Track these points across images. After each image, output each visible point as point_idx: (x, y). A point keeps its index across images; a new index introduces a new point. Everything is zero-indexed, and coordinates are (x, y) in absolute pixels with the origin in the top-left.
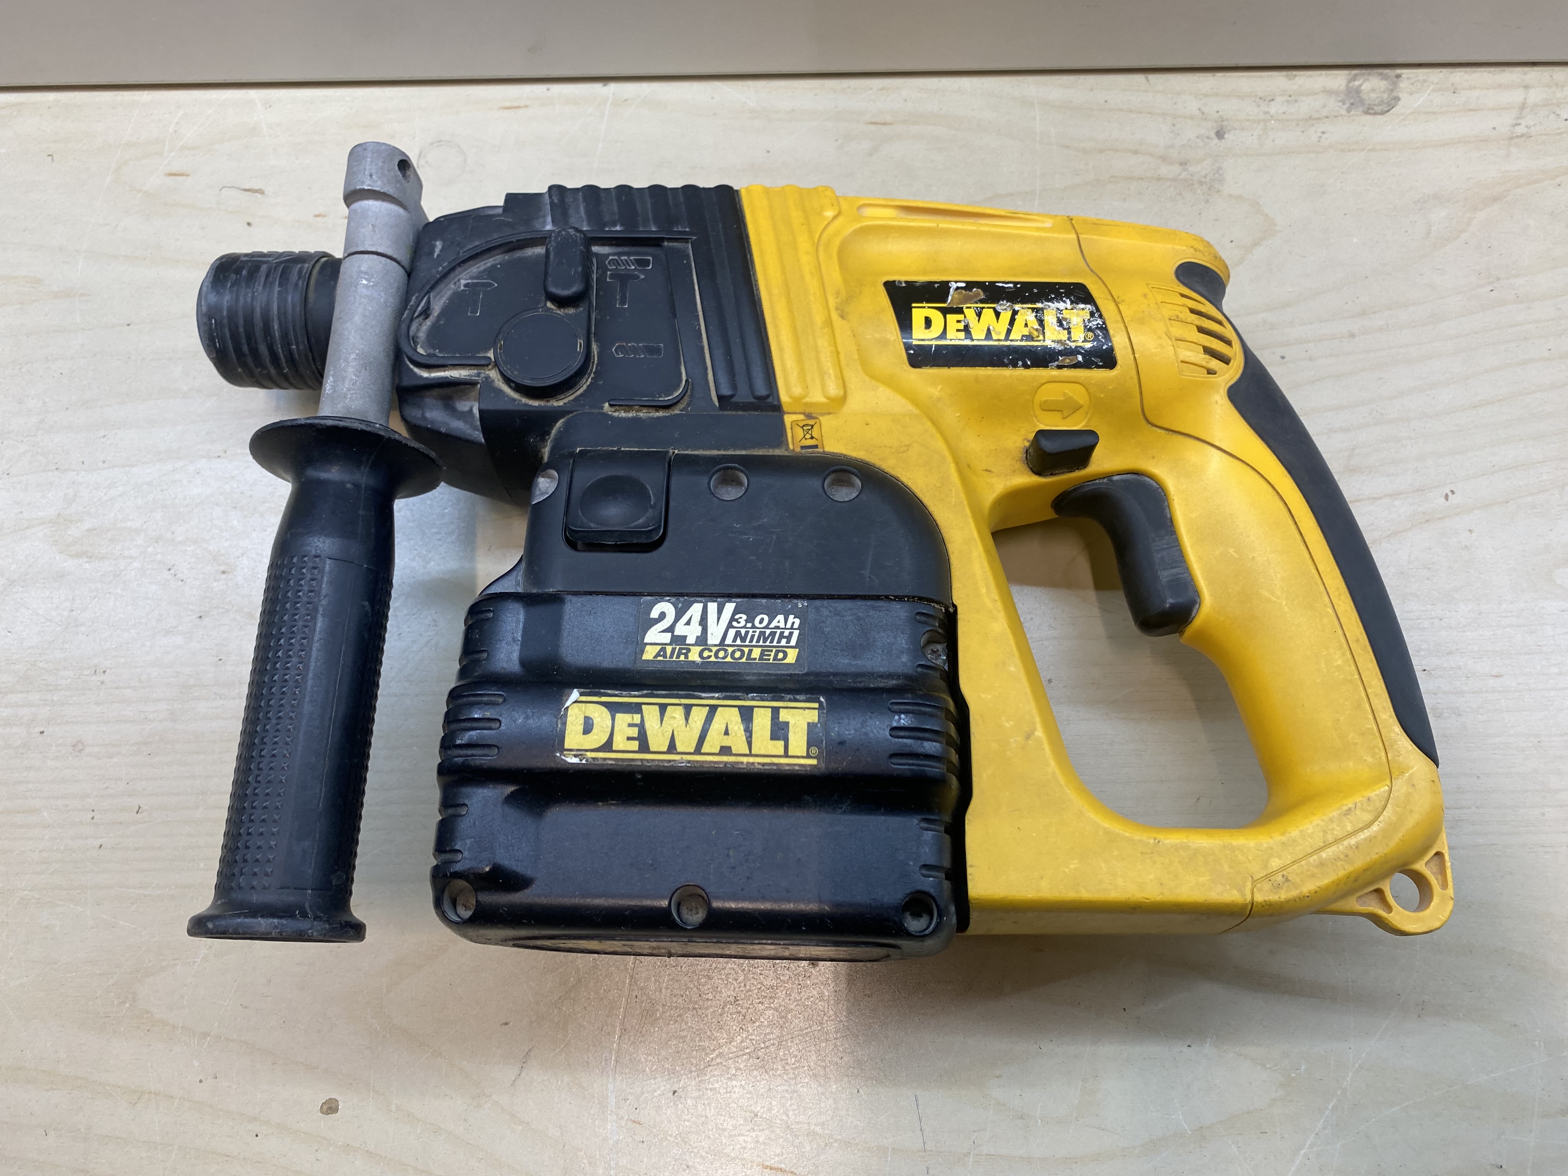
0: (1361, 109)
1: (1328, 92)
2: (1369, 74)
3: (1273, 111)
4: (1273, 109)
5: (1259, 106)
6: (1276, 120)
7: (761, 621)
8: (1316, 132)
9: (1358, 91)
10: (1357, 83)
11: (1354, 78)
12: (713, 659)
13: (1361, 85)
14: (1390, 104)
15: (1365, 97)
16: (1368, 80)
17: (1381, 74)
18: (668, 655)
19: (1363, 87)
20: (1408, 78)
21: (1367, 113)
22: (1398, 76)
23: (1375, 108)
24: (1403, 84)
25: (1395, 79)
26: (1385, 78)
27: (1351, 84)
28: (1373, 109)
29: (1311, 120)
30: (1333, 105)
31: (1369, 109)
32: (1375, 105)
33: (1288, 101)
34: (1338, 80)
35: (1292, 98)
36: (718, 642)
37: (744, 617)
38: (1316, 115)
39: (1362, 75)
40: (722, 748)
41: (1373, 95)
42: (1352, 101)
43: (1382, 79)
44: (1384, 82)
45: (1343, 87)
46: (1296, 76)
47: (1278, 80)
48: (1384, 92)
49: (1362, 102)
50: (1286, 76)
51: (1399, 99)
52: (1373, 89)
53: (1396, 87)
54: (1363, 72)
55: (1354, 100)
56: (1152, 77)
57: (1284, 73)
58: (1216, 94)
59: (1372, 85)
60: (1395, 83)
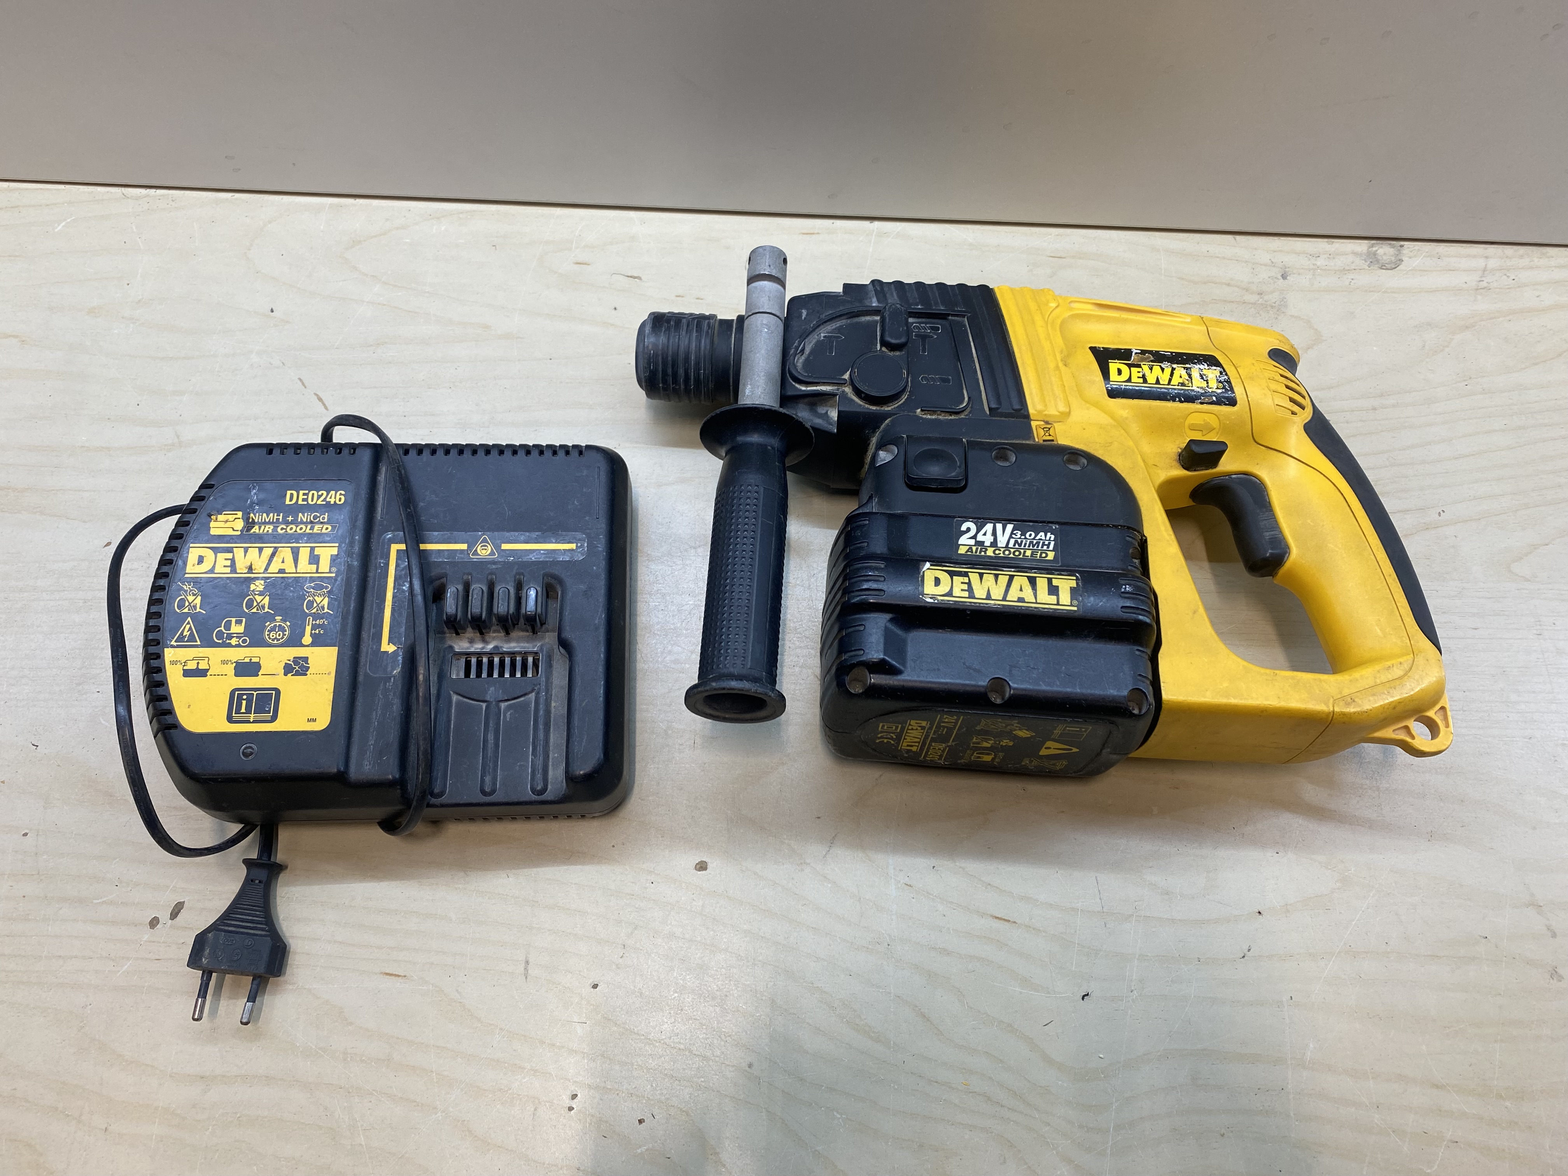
0: (1377, 266)
1: (1355, 254)
2: (1382, 244)
3: (1318, 263)
4: (1320, 262)
5: (1309, 260)
6: (1321, 269)
7: (1030, 535)
8: (1347, 278)
9: (1375, 254)
10: (1374, 249)
11: (1372, 246)
12: (1002, 555)
13: (1377, 251)
14: (1396, 264)
15: (1380, 258)
16: (1382, 247)
17: (1390, 244)
18: (974, 551)
19: (1378, 252)
20: (1409, 248)
21: (1381, 268)
22: (1402, 246)
24: (1405, 251)
25: (1399, 248)
26: (1393, 247)
27: (1370, 250)
28: (1385, 266)
29: (1345, 271)
30: (1359, 262)
31: (1382, 266)
32: (1386, 263)
33: (1329, 258)
34: (1362, 246)
35: (1331, 256)
36: (1004, 546)
37: (1020, 533)
38: (1347, 268)
39: (1377, 244)
40: (1019, 598)
41: (1385, 258)
42: (1371, 260)
43: (1391, 248)
44: (1392, 249)
45: (1365, 251)
46: (1334, 242)
47: (1322, 244)
48: (1392, 256)
49: (1378, 261)
50: (1327, 242)
51: (1403, 261)
52: (1385, 254)
53: (1400, 253)
54: (1378, 242)
55: (1373, 260)
56: (1238, 237)
57: (1326, 240)
58: (1281, 251)
59: (1385, 250)
60: (1399, 250)
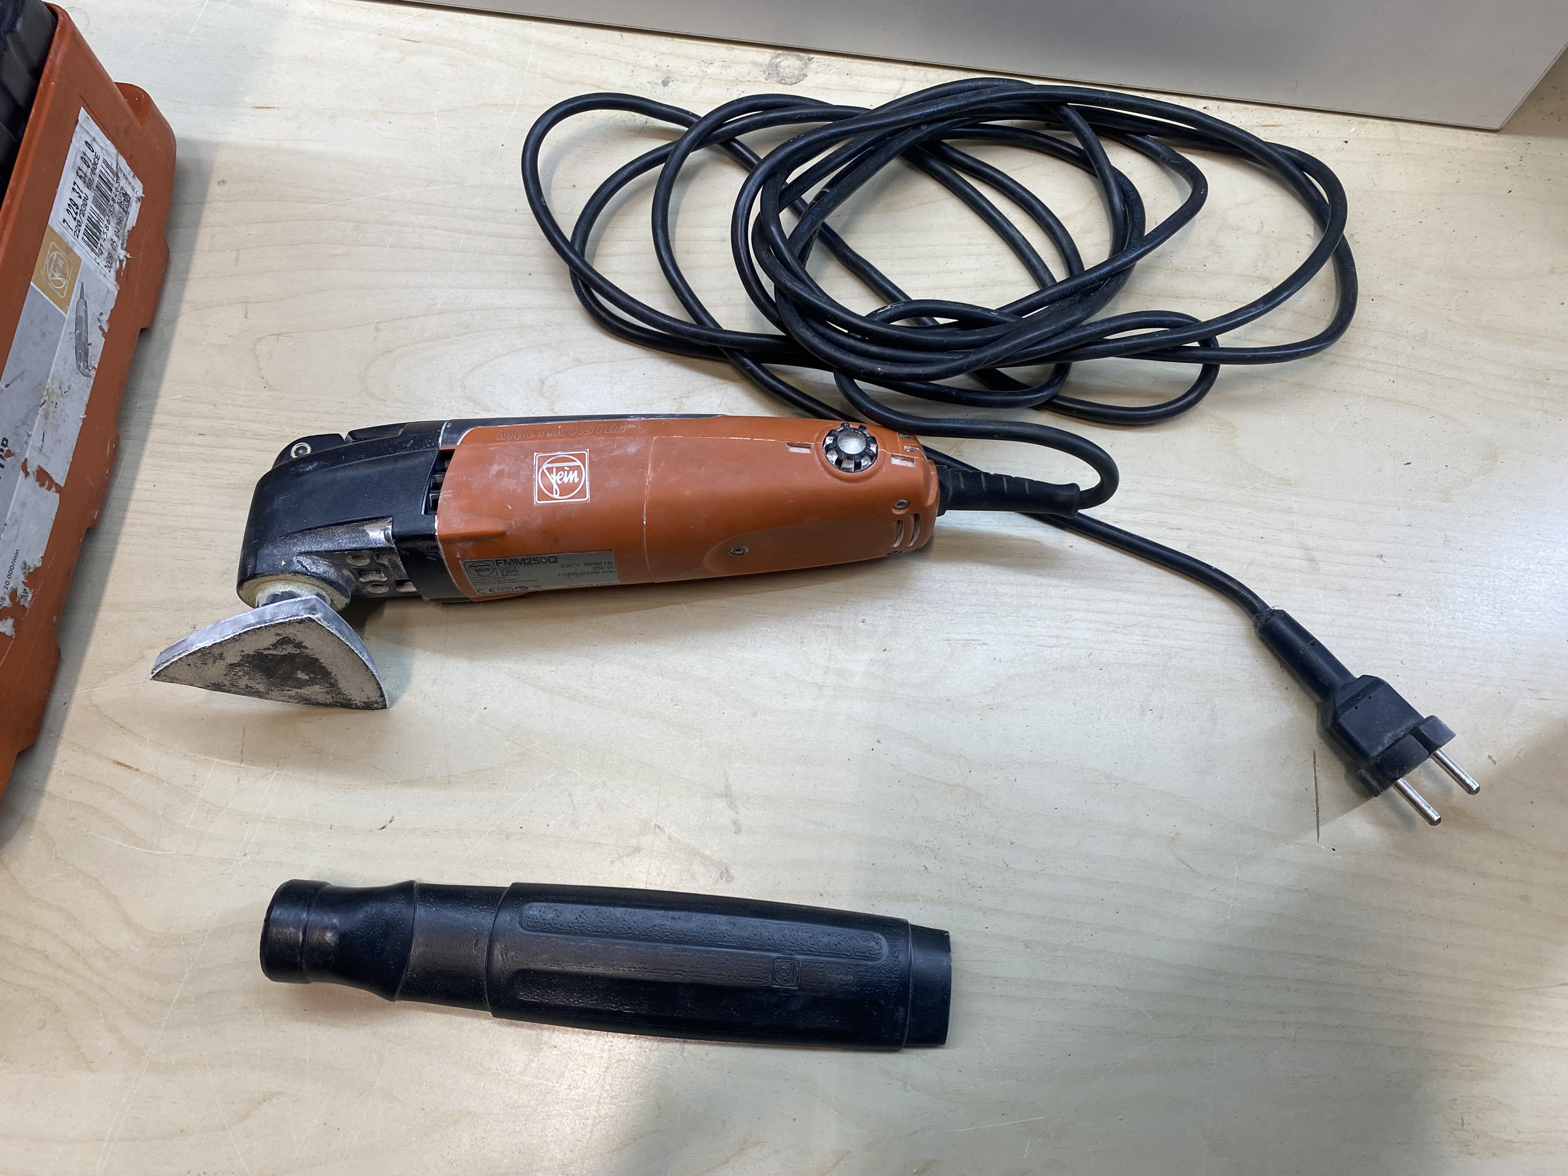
0: (774, 79)
1: (755, 64)
2: (789, 55)
3: (709, 71)
5: (701, 67)
6: (709, 78)
8: (738, 90)
9: (778, 66)
10: (778, 60)
11: (778, 56)
13: (780, 63)
14: (798, 79)
15: (781, 70)
16: (787, 59)
17: (798, 56)
19: (782, 64)
20: (818, 62)
21: (780, 82)
22: (810, 59)
23: (787, 79)
24: (813, 66)
25: (807, 61)
26: (801, 59)
27: (773, 61)
28: (784, 80)
29: (734, 81)
30: (755, 73)
31: (782, 79)
32: (787, 77)
33: (723, 66)
34: (765, 56)
35: (726, 64)
38: (740, 79)
39: (784, 54)
41: (787, 70)
42: (770, 72)
43: (798, 59)
44: (799, 62)
45: (767, 62)
46: (734, 48)
47: (721, 50)
48: (796, 69)
49: (778, 73)
50: (727, 48)
51: (806, 76)
52: (789, 66)
53: (806, 67)
55: (773, 72)
57: (726, 45)
59: (790, 63)
60: (806, 64)
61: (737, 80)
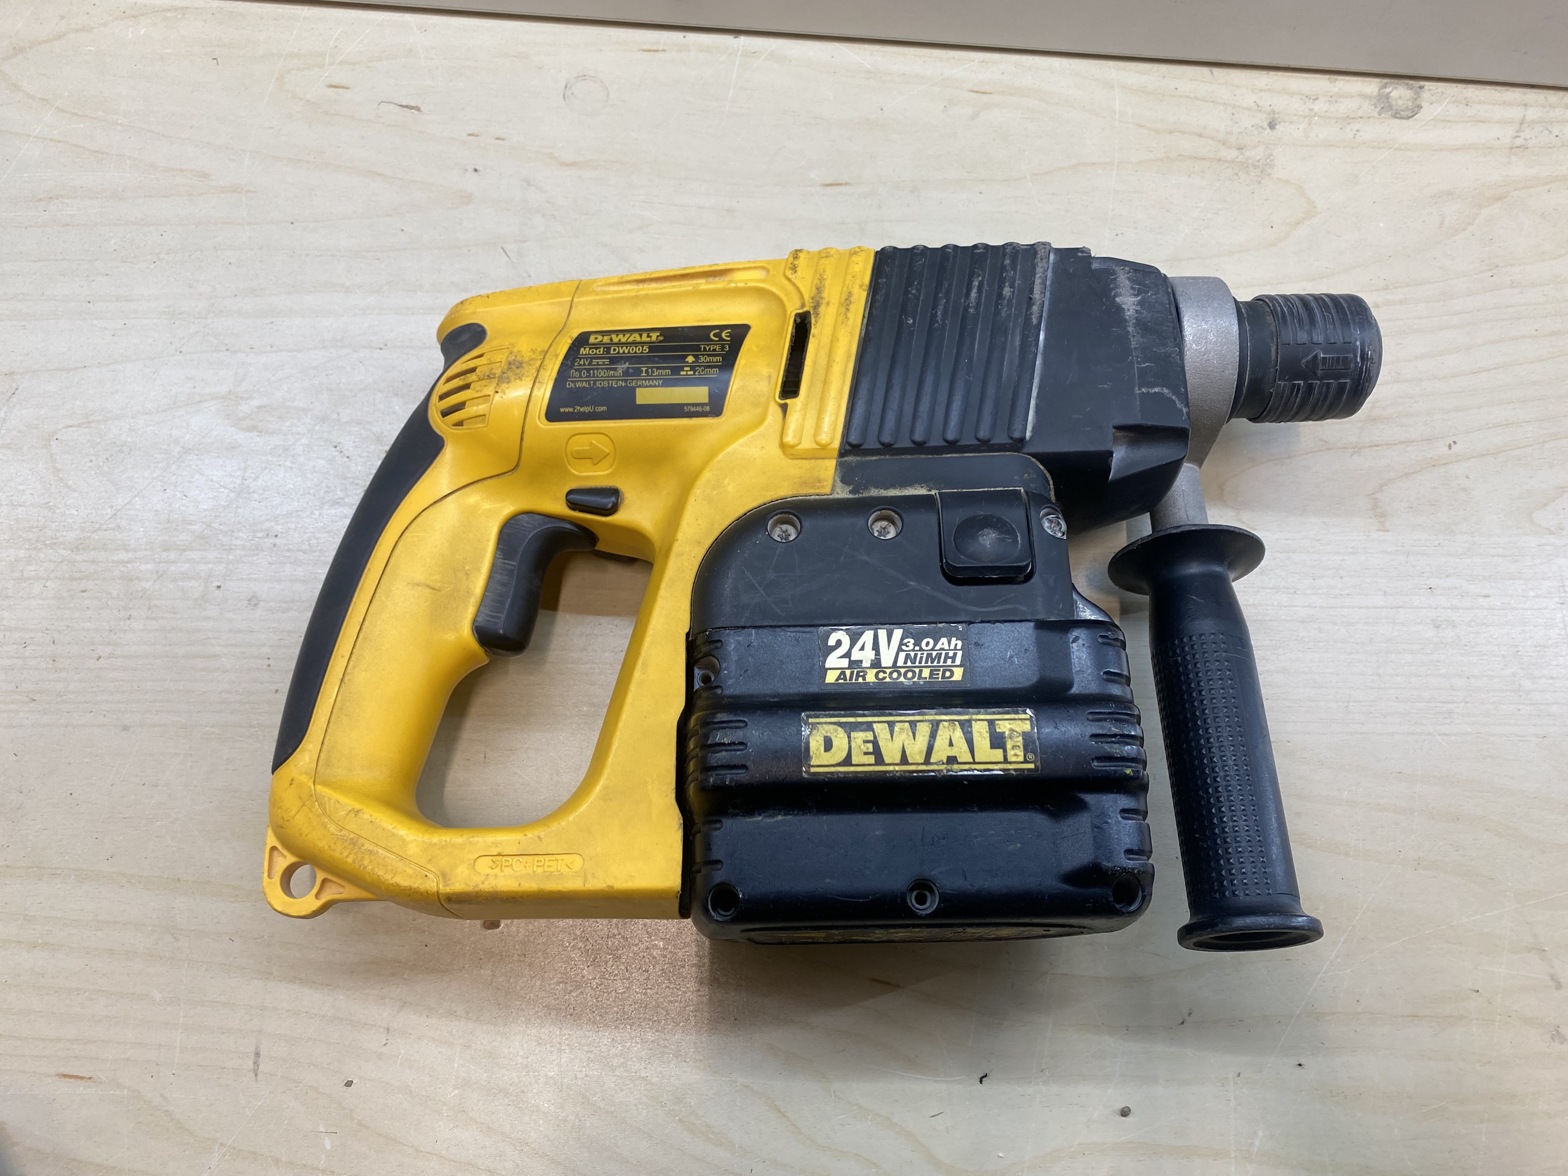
0: (1390, 113)
1: (1363, 96)
2: (1397, 84)
4: (1317, 107)
5: (1305, 103)
6: (1319, 116)
8: (1352, 129)
9: (1387, 97)
10: (1387, 90)
11: (1385, 86)
13: (1390, 92)
14: (1412, 112)
15: (1393, 103)
16: (1396, 88)
17: (1407, 84)
19: (1392, 94)
20: (1430, 90)
21: (1394, 117)
22: (1421, 87)
23: (1401, 113)
24: (1425, 95)
25: (1419, 90)
26: (1411, 88)
27: (1382, 91)
28: (1399, 114)
29: (1349, 119)
30: (1367, 108)
31: (1396, 114)
32: (1401, 110)
33: (1329, 101)
34: (1371, 86)
35: (1333, 99)
38: (1352, 115)
39: (1392, 83)
41: (1400, 102)
42: (1382, 106)
43: (1408, 89)
44: (1409, 91)
45: (1375, 93)
46: (1336, 80)
47: (1322, 82)
49: (1391, 107)
50: (1329, 79)
51: (1422, 107)
52: (1400, 97)
53: (1419, 97)
54: (1392, 81)
55: (1384, 105)
56: (1217, 71)
57: (1327, 77)
58: (1269, 90)
59: (1400, 93)
60: (1418, 93)
61: (1348, 116)
